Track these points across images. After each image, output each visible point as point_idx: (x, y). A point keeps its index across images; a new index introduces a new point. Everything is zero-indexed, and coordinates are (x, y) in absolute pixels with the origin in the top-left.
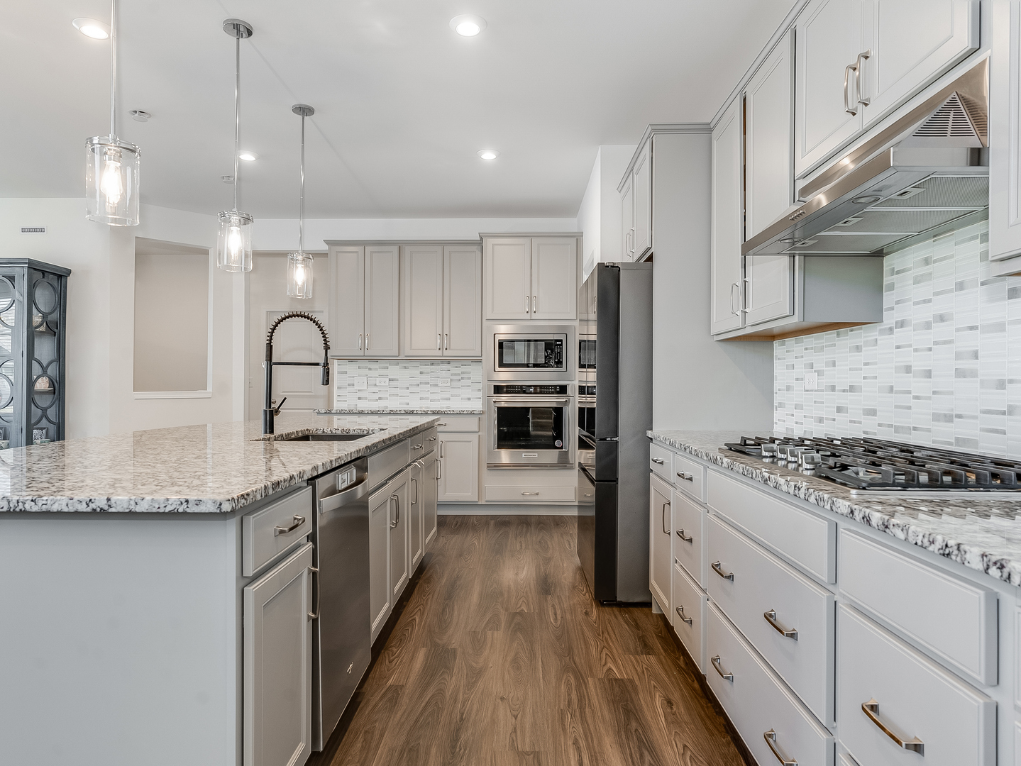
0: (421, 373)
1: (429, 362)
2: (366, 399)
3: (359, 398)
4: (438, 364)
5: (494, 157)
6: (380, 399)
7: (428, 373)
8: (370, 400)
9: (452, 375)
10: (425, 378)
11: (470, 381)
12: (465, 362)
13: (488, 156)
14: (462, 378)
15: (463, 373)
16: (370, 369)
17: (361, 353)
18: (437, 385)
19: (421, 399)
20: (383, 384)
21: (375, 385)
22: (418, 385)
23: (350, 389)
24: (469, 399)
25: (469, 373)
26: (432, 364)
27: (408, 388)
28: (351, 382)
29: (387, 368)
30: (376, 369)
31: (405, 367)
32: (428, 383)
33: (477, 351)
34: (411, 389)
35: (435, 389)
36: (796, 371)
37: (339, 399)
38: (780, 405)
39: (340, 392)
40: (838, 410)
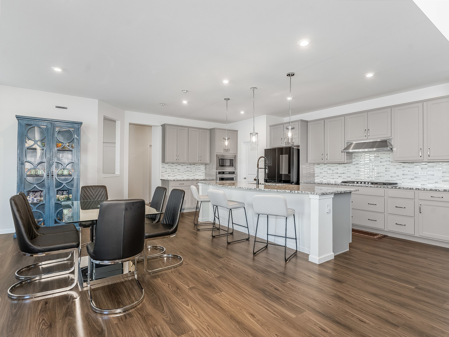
0: (187, 168)
2: (171, 176)
3: (168, 176)
6: (175, 176)
9: (195, 168)
10: (189, 169)
11: (200, 170)
12: (199, 164)
13: (242, 112)
14: (198, 169)
16: (172, 166)
17: (176, 161)
18: (192, 171)
20: (176, 171)
21: (174, 171)
22: (186, 171)
23: (166, 173)
24: (200, 176)
25: (200, 168)
26: (190, 165)
28: (166, 170)
29: (177, 166)
30: (174, 166)
31: (182, 166)
32: (189, 171)
33: (208, 162)
34: (184, 173)
35: (191, 173)
36: (324, 170)
37: (162, 176)
38: (317, 176)
39: (162, 174)
40: (339, 177)
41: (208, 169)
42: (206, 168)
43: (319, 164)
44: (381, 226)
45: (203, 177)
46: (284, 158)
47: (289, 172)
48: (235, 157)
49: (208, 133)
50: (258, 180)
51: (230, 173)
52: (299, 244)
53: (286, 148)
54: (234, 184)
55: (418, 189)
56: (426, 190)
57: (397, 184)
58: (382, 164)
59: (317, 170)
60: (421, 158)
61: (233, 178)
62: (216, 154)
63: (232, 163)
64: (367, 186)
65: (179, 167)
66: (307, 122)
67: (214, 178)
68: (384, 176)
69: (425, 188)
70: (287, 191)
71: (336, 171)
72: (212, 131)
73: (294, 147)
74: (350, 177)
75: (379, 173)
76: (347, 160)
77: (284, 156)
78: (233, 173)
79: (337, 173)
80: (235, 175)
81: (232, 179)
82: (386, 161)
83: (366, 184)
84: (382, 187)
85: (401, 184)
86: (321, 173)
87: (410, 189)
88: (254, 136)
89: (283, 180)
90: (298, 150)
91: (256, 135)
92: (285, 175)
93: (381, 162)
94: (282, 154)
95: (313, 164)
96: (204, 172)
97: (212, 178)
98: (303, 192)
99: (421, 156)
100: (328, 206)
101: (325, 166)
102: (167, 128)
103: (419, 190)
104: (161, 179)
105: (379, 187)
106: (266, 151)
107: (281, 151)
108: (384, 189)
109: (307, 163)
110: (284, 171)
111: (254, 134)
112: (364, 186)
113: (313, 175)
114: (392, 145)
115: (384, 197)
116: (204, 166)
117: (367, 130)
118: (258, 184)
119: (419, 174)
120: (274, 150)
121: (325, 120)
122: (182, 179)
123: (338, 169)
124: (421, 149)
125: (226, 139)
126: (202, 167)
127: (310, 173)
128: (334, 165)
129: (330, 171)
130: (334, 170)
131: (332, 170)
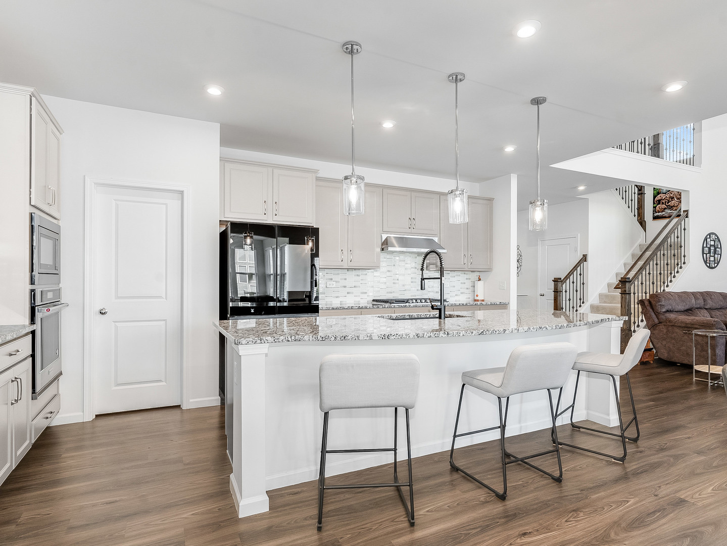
40: (348, 293)
71: (343, 283)
74: (366, 293)
79: (345, 287)
99: (465, 264)
123: (345, 279)
128: (339, 271)
129: (332, 282)
130: (339, 282)
131: (336, 282)
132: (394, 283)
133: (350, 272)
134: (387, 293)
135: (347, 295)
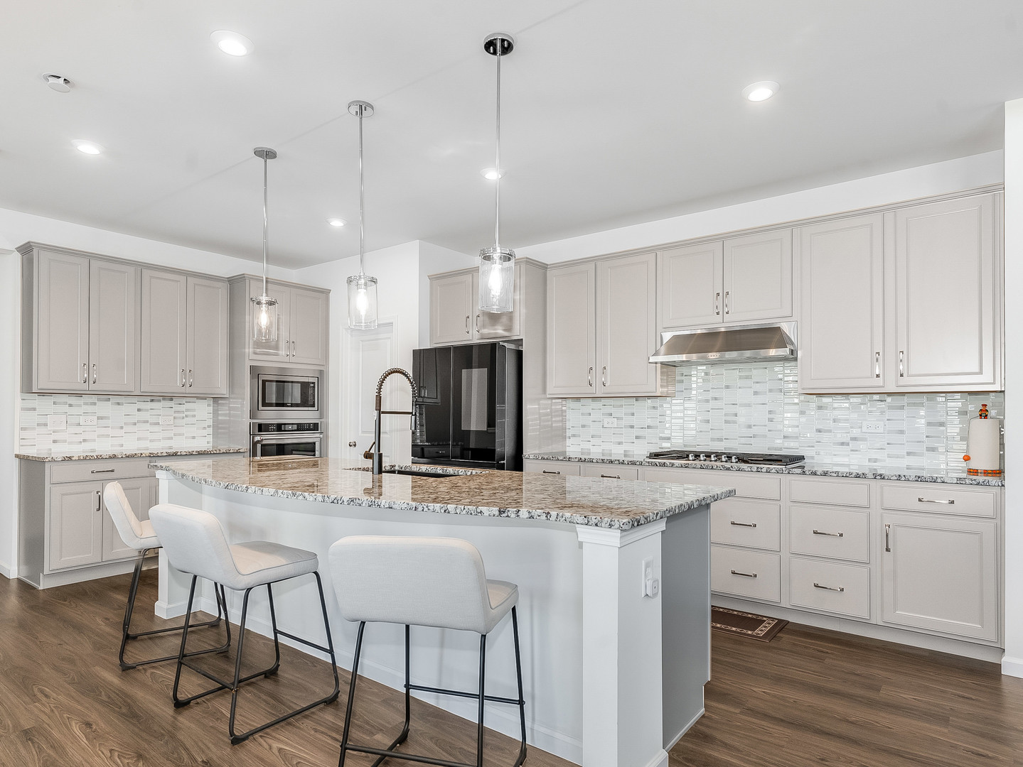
0: (139, 410)
1: (149, 398)
2: (65, 441)
3: (55, 441)
4: (159, 401)
5: (342, 225)
6: (84, 440)
7: (147, 410)
8: (70, 443)
9: (175, 412)
10: (144, 416)
11: (195, 419)
12: (188, 399)
13: (337, 223)
14: (186, 416)
15: (187, 410)
16: (71, 405)
17: (85, 386)
18: (158, 424)
19: (139, 439)
20: (89, 423)
21: (79, 424)
22: (135, 424)
23: (42, 430)
24: (194, 438)
25: (194, 410)
26: (152, 401)
27: (122, 428)
28: (42, 421)
29: (95, 404)
30: (80, 406)
31: (118, 404)
32: (147, 422)
33: (222, 388)
34: (126, 429)
35: (156, 428)
36: (593, 417)
37: (23, 442)
38: (574, 436)
39: (25, 434)
40: (637, 437)
41: (225, 415)
42: (215, 413)
43: (578, 399)
44: (769, 594)
45: (204, 443)
46: (475, 379)
47: (491, 422)
48: (321, 375)
49: (222, 292)
50: (380, 456)
51: (301, 427)
52: (533, 719)
53: (481, 347)
54: (315, 465)
55: (881, 475)
56: (903, 478)
57: (802, 458)
58: (759, 399)
59: (574, 415)
60: (880, 382)
61: (315, 443)
62: (248, 364)
63: (309, 395)
64: (728, 469)
65: (105, 408)
66: (544, 267)
67: (245, 445)
68: (765, 436)
69: (902, 474)
70: (484, 509)
71: (628, 420)
72: (235, 285)
73: (505, 344)
75: (750, 427)
76: (662, 386)
77: (475, 372)
78: (314, 427)
79: (632, 427)
80: (318, 435)
81: (309, 449)
82: (771, 391)
83: (724, 459)
84: (774, 471)
85: (812, 458)
86: (583, 426)
87: (858, 476)
88: (362, 291)
89: (472, 449)
90: (519, 355)
91: (372, 287)
92: (477, 432)
93: (756, 393)
94: (469, 366)
95: (560, 400)
96: (209, 427)
97: (235, 447)
98: (554, 513)
99: (878, 376)
100: (647, 566)
101: (598, 404)
102: (43, 262)
103: (884, 478)
104: (17, 456)
105: (764, 470)
106: (419, 356)
107: (465, 355)
108: (779, 476)
109: (543, 396)
110: (475, 421)
111: (362, 281)
112: (717, 468)
113: (561, 435)
114: (792, 343)
115: (778, 502)
116: (209, 405)
117: (721, 294)
118: (380, 472)
119: (864, 429)
120: (444, 352)
121: (599, 264)
122: (116, 450)
123: (633, 414)
124: (878, 353)
125: (264, 302)
126: (203, 410)
127: (552, 427)
128: (623, 401)
129: (610, 419)
130: (622, 419)
131: (618, 418)
132: (726, 422)
133: (640, 403)
134: (713, 440)
135: (635, 440)
